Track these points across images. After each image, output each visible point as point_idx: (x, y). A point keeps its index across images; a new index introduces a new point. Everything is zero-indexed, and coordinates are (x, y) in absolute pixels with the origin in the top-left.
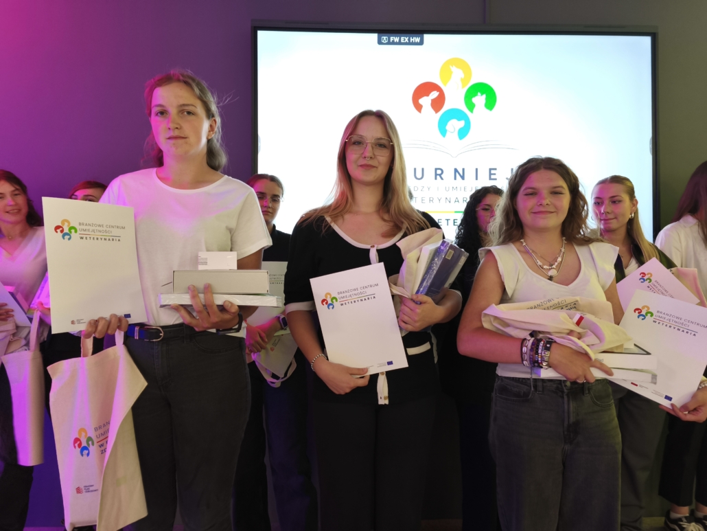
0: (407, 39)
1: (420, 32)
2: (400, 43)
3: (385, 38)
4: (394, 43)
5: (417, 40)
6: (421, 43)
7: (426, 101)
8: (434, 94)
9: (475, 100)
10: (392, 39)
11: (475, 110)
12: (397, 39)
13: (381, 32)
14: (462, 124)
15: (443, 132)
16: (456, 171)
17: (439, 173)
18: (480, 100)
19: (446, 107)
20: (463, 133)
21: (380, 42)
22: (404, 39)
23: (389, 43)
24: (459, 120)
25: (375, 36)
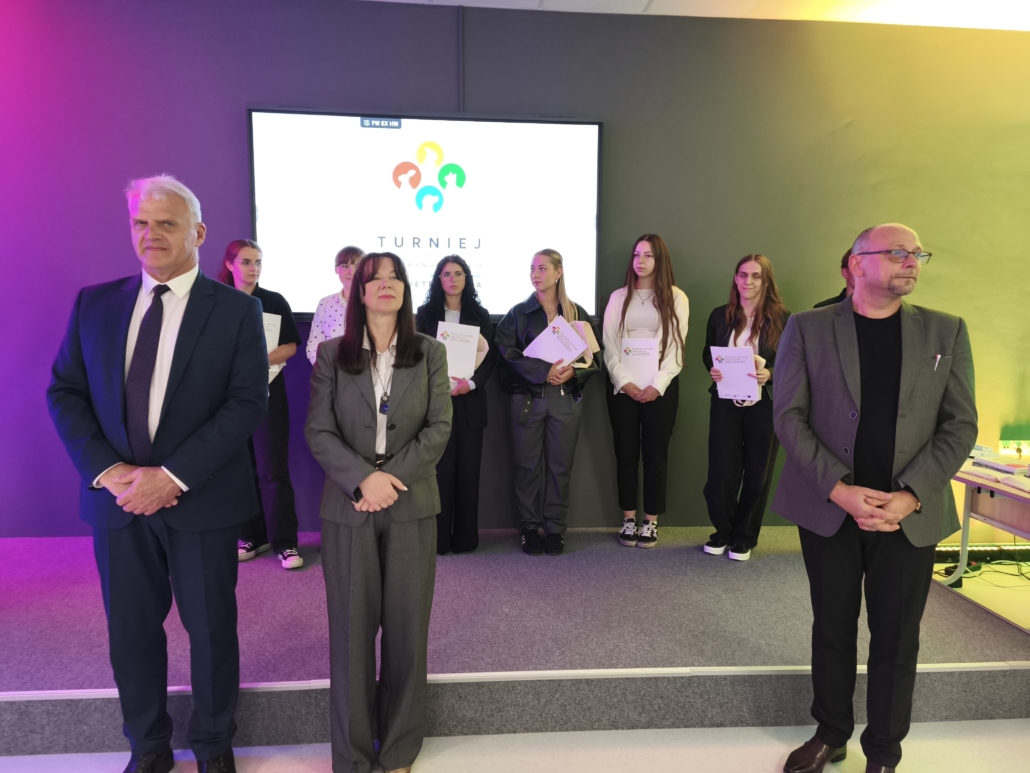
0: (386, 123)
1: (398, 117)
2: (380, 126)
3: (367, 122)
4: (375, 126)
5: (396, 123)
6: (399, 127)
7: (404, 179)
8: (412, 173)
9: (447, 178)
10: (373, 122)
11: (447, 187)
12: (377, 123)
13: (363, 115)
14: (436, 199)
15: (420, 205)
16: (431, 240)
17: (416, 242)
18: (451, 178)
19: (422, 184)
20: (437, 207)
21: (363, 125)
22: (384, 123)
23: (371, 126)
24: (434, 195)
25: (358, 119)
